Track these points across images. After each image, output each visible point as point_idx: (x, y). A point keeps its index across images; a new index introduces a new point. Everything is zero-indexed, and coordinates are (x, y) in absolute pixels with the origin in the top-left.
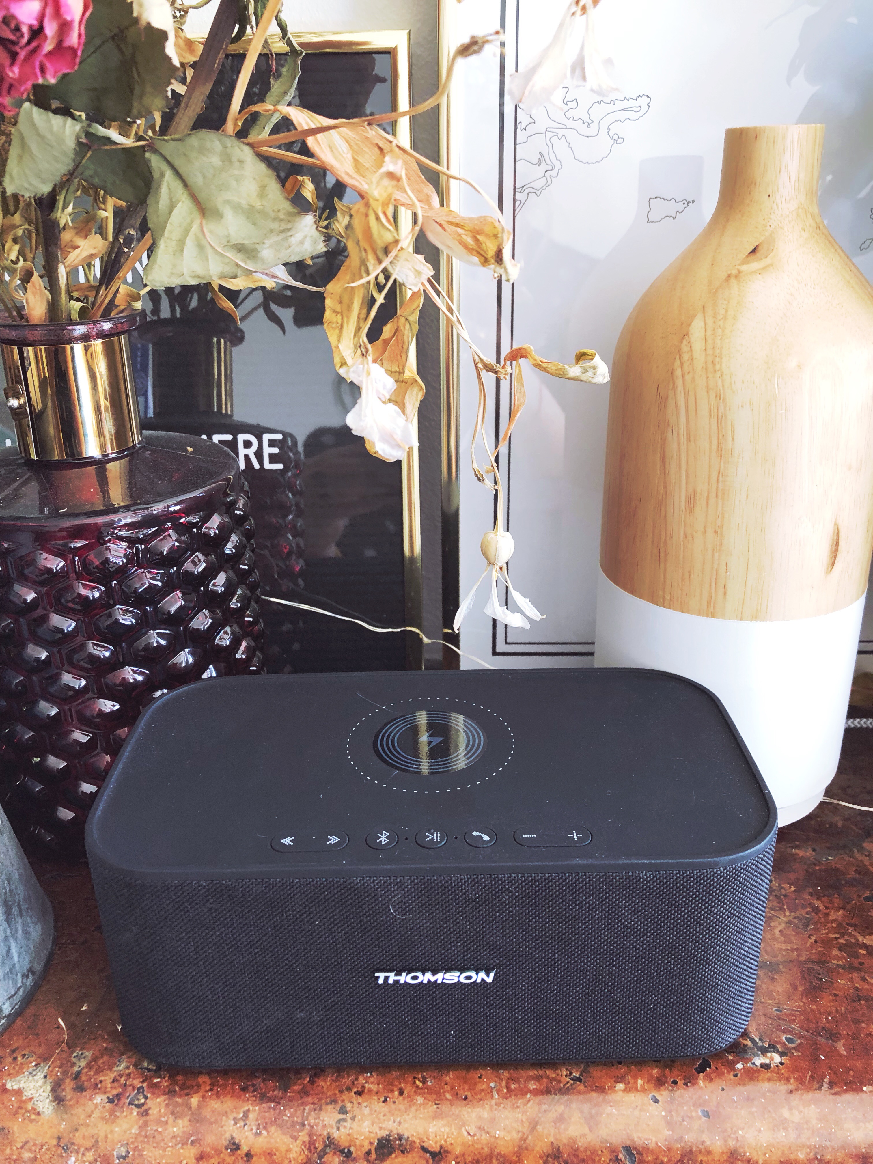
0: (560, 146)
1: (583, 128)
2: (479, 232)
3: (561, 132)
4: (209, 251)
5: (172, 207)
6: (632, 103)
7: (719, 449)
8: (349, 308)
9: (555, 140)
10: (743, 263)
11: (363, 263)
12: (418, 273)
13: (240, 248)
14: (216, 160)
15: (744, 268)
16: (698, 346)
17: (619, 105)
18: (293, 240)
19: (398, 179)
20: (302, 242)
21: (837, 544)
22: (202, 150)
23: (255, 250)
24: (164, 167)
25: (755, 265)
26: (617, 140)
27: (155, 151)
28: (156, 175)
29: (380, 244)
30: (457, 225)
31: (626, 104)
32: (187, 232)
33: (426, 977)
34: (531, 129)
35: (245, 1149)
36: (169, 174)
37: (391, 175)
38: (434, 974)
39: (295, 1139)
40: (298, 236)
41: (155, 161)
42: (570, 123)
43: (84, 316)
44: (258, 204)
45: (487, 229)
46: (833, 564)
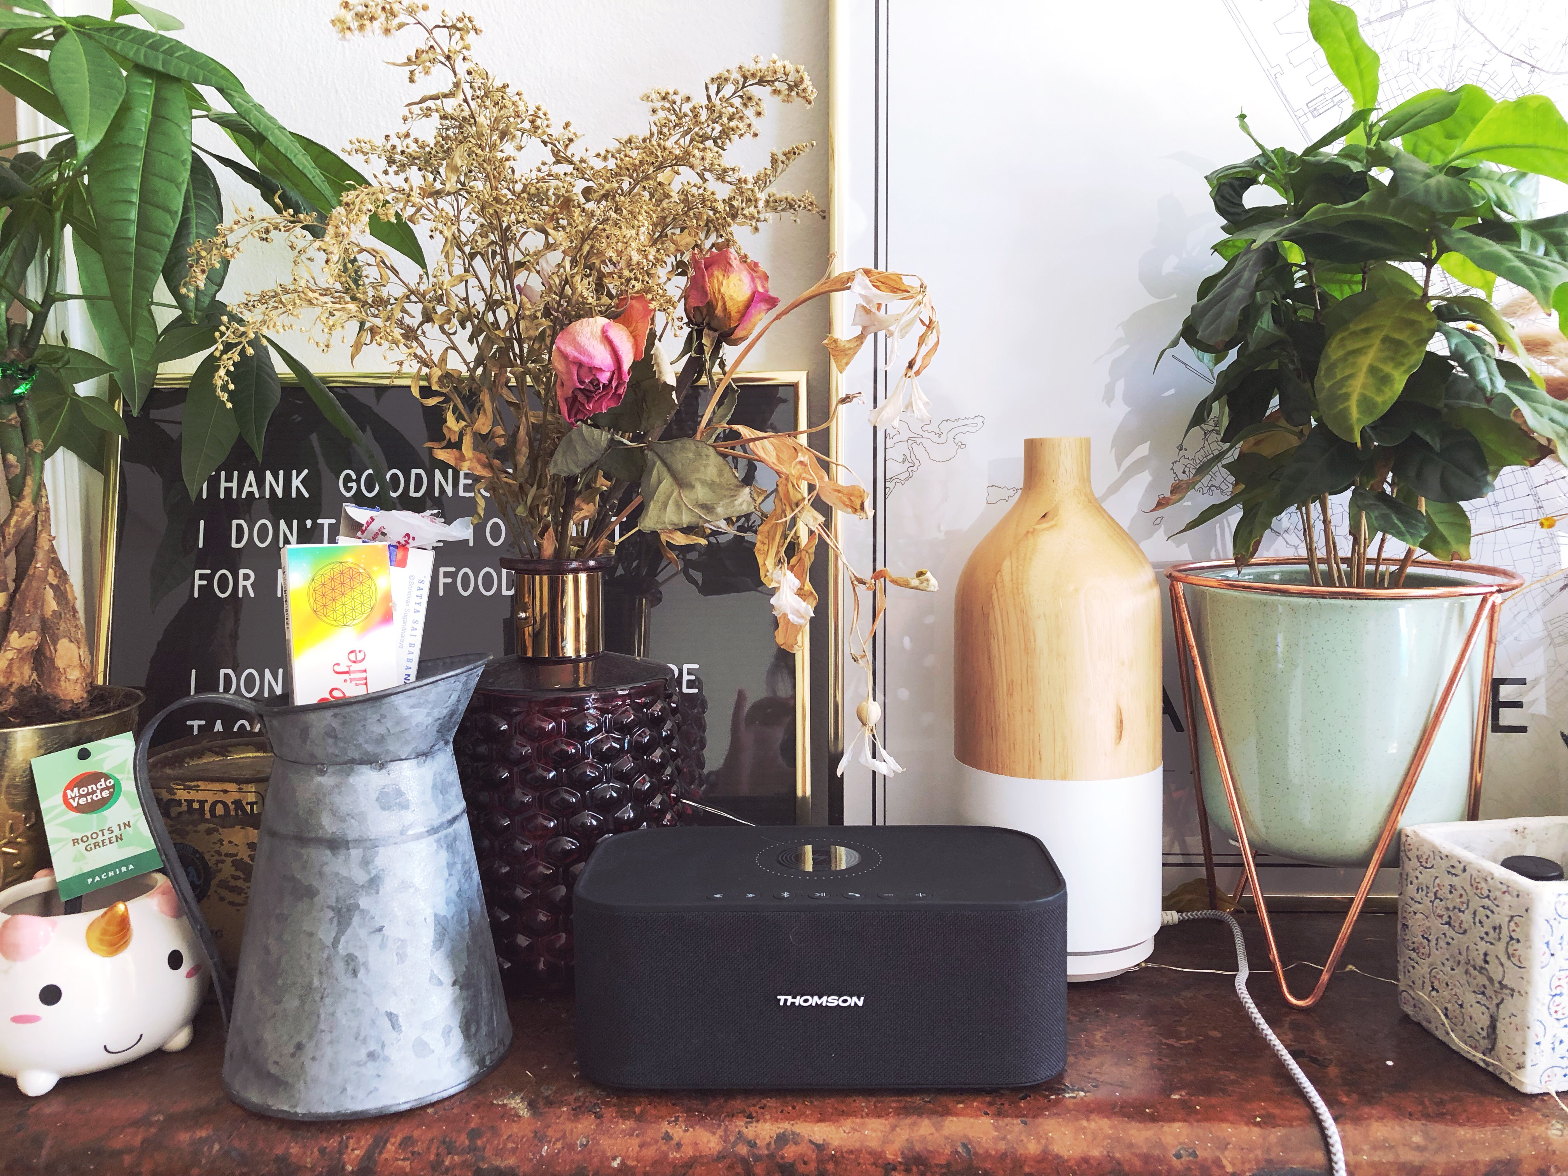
0: (918, 450)
1: (936, 438)
2: (852, 495)
3: (919, 441)
4: (684, 507)
5: (660, 482)
6: (970, 421)
7: (1026, 648)
8: (773, 539)
9: (914, 446)
10: (1038, 523)
11: (784, 511)
12: (815, 519)
13: (704, 507)
14: (691, 455)
15: (1038, 527)
16: (1007, 577)
17: (961, 423)
18: (736, 503)
19: (806, 465)
20: (741, 504)
21: (1121, 722)
22: (683, 448)
23: (713, 508)
24: (656, 459)
25: (1044, 525)
26: (962, 445)
27: (651, 450)
28: (649, 464)
29: (794, 500)
30: (839, 491)
31: (966, 422)
32: (669, 497)
33: (814, 1001)
34: (896, 439)
35: (676, 1139)
36: (658, 463)
37: (801, 463)
38: (820, 998)
39: (714, 1134)
40: (740, 500)
41: (650, 454)
42: (925, 435)
43: (578, 556)
44: (717, 480)
45: (856, 493)
46: (1120, 738)
